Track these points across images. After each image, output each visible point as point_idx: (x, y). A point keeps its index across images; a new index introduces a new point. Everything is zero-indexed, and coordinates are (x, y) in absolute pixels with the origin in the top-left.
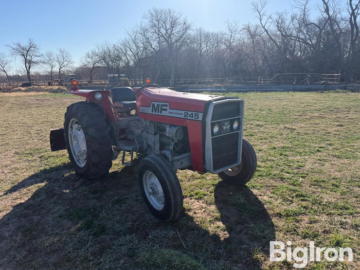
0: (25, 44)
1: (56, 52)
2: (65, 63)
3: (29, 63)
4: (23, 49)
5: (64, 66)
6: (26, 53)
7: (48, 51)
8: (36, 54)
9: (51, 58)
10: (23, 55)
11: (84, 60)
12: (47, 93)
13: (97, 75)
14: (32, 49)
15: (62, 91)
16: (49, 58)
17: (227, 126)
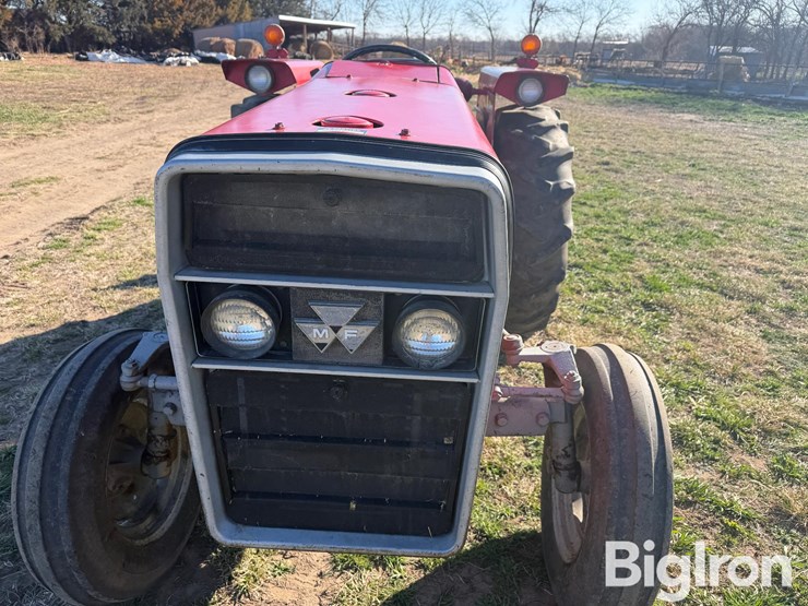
2: (615, 12)
3: (538, 10)
5: (608, 22)
17: (336, 329)
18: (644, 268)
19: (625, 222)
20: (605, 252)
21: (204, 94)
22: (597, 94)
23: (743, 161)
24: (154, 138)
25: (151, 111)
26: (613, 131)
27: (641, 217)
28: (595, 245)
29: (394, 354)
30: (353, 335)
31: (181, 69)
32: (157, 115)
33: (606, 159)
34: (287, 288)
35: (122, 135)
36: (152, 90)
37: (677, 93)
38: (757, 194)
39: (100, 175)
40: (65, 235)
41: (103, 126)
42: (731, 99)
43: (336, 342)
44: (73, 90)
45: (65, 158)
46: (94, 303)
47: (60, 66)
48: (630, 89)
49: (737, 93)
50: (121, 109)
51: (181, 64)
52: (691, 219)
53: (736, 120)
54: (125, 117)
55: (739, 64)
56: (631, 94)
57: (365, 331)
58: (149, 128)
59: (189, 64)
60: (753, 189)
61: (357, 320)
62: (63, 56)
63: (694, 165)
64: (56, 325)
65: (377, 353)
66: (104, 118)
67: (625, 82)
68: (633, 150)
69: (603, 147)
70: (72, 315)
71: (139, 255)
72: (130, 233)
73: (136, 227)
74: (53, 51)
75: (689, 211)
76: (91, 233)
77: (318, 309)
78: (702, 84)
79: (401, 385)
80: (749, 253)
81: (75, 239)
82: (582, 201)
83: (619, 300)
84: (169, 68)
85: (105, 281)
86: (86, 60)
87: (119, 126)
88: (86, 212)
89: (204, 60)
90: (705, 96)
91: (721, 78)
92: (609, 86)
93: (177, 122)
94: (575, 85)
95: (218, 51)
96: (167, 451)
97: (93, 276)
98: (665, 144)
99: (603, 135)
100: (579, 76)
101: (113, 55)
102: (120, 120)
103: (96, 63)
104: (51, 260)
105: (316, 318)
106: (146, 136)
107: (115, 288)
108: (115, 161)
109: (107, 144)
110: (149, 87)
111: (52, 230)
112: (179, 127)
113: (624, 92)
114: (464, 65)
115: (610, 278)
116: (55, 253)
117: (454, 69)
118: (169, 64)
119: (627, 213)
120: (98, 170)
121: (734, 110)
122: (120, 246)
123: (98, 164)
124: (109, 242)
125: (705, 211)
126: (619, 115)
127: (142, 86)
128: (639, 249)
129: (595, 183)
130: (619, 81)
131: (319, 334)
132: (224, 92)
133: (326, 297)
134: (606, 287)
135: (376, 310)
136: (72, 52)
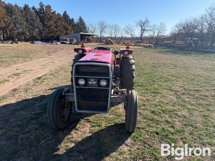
0: (143, 20)
1: (158, 24)
2: (162, 31)
3: (143, 30)
4: (142, 23)
5: (160, 33)
6: (143, 26)
7: (154, 24)
8: (148, 25)
9: (155, 28)
10: (141, 26)
11: (173, 29)
12: (142, 47)
13: (179, 38)
14: (146, 23)
15: (150, 47)
16: (154, 28)
17: (92, 82)
18: (156, 86)
19: (155, 78)
20: (149, 83)
21: (63, 51)
22: (157, 50)
23: (187, 65)
24: (52, 61)
25: (51, 55)
26: (158, 59)
27: (159, 77)
28: (147, 82)
29: (99, 85)
30: (94, 83)
31: (57, 45)
32: (52, 56)
33: (155, 65)
34: (87, 77)
35: (45, 61)
36: (50, 50)
37: (176, 50)
38: (187, 72)
39: (42, 69)
40: (37, 80)
41: (41, 59)
42: (189, 51)
43: (92, 84)
44: (32, 51)
45: (34, 66)
46: (46, 92)
47: (28, 45)
48: (165, 49)
49: (191, 49)
50: (44, 55)
51: (56, 44)
52: (170, 77)
53: (189, 56)
54: (45, 57)
55: (191, 43)
56: (165, 50)
57: (96, 82)
58: (51, 59)
59: (58, 44)
60: (187, 71)
61: (95, 81)
62: (28, 42)
63: (175, 66)
64: (40, 96)
65: (97, 85)
66: (40, 57)
67: (164, 47)
68: (161, 63)
69: (155, 62)
70: (42, 94)
71: (53, 84)
72: (50, 80)
73: (51, 79)
74: (26, 41)
75: (170, 76)
76: (43, 80)
77: (90, 80)
78: (183, 47)
79: (100, 90)
80: (179, 83)
81: (40, 81)
82: (146, 74)
83: (149, 91)
84: (54, 45)
85: (47, 89)
86: (34, 43)
87: (44, 59)
88: (41, 76)
89: (62, 43)
90: (183, 50)
91: (187, 46)
92: (160, 48)
93: (57, 58)
94: (151, 48)
95: (65, 41)
96: (67, 106)
97: (45, 88)
98: (170, 62)
99: (155, 60)
100: (153, 46)
101: (40, 42)
102: (44, 57)
103: (36, 44)
104: (36, 85)
105: (90, 81)
106: (50, 61)
107: (49, 90)
108: (45, 66)
109: (42, 63)
110: (49, 50)
111: (34, 80)
112: (58, 59)
113: (163, 49)
114: (125, 44)
115: (148, 88)
116: (36, 84)
117: (122, 45)
118: (53, 44)
119: (156, 76)
120: (41, 68)
121: (189, 53)
122: (49, 83)
123: (41, 67)
124: (46, 82)
125: (174, 76)
126: (161, 55)
127: (48, 49)
128: (156, 83)
129: (150, 70)
130: (162, 47)
131: (90, 83)
132: (67, 51)
133: (92, 78)
134: (147, 89)
135: (97, 80)
136: (30, 41)
